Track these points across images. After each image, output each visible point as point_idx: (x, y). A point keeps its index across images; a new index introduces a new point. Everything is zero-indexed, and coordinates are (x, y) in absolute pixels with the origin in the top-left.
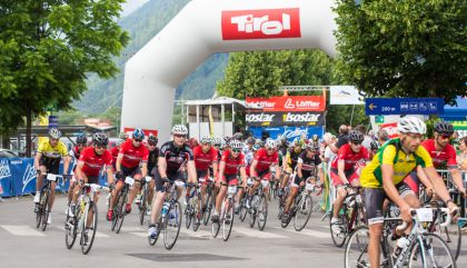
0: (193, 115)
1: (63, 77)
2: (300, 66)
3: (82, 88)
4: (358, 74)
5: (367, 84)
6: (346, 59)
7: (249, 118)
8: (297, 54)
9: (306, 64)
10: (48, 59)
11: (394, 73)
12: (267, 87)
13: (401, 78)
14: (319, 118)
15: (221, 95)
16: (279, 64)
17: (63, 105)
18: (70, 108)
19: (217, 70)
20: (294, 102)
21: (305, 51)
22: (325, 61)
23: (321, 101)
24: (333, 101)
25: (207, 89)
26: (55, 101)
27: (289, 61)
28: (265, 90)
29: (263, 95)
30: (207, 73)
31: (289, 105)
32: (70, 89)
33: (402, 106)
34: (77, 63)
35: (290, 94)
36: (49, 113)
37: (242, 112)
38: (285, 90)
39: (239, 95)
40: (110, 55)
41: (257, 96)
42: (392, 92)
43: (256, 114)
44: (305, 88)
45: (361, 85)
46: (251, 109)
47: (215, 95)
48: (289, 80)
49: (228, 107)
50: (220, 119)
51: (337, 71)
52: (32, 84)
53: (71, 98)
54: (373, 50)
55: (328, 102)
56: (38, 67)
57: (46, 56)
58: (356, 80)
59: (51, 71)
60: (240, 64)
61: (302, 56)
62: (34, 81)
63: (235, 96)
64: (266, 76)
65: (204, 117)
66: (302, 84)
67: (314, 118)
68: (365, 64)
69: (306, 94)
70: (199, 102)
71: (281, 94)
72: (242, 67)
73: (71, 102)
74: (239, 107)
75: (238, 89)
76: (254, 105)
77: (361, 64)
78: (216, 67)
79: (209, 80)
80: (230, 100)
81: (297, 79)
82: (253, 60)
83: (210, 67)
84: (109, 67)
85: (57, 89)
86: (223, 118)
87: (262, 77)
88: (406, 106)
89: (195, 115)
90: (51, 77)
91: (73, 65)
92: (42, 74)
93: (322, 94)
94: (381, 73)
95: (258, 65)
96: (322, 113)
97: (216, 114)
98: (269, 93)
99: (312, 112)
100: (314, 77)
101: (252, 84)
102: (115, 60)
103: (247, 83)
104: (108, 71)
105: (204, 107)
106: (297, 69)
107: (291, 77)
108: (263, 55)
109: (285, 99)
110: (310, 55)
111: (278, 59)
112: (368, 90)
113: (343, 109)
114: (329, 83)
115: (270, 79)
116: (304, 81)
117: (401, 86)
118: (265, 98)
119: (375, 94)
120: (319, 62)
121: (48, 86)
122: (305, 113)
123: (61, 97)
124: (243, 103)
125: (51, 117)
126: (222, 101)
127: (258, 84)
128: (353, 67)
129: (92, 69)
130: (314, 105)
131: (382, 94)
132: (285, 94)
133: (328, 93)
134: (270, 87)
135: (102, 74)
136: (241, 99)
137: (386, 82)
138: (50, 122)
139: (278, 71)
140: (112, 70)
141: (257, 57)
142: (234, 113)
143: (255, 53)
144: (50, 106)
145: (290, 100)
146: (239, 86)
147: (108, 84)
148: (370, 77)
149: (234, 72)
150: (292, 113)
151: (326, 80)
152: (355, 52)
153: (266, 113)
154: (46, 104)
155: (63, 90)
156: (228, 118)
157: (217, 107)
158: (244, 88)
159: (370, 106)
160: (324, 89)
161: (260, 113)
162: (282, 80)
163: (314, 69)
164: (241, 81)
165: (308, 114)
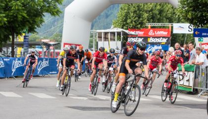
0: (100, 37)
1: (32, 15)
2: (157, 12)
3: (42, 21)
4: (189, 16)
5: (194, 21)
6: (183, 7)
7: (130, 40)
8: (156, 6)
9: (161, 12)
10: (24, 5)
12: (140, 23)
14: (167, 40)
15: (115, 27)
16: (146, 12)
17: (31, 30)
18: (35, 32)
19: (112, 15)
20: (154, 32)
21: (160, 5)
22: (171, 10)
23: (168, 31)
24: (175, 32)
25: (107, 25)
26: (27, 28)
27: (152, 10)
28: (139, 25)
29: (137, 28)
30: (107, 16)
31: (151, 33)
32: (35, 22)
34: (39, 8)
35: (152, 27)
36: (24, 34)
37: (126, 36)
38: (149, 25)
39: (125, 27)
40: (57, 4)
41: (134, 28)
43: (133, 37)
44: (160, 24)
45: (191, 21)
46: (131, 35)
47: (112, 27)
48: (152, 20)
49: (119, 34)
50: (114, 40)
51: (178, 14)
52: (15, 19)
53: (36, 26)
54: (198, 3)
55: (172, 32)
56: (18, 10)
57: (23, 3)
58: (188, 19)
59: (25, 12)
60: (125, 11)
61: (158, 7)
62: (16, 17)
63: (122, 28)
64: (139, 18)
65: (106, 39)
66: (158, 22)
67: (165, 40)
68: (193, 10)
69: (160, 27)
70: (103, 31)
71: (147, 27)
72: (126, 12)
73: (36, 28)
74: (125, 34)
76: (133, 33)
77: (192, 10)
78: (112, 13)
79: (108, 20)
80: (120, 30)
81: (156, 20)
82: (132, 9)
83: (109, 13)
84: (56, 10)
85: (28, 21)
86: (116, 39)
87: (137, 18)
89: (101, 37)
90: (25, 15)
91: (37, 9)
92: (21, 14)
93: (169, 28)
94: (202, 15)
95: (135, 12)
96: (169, 38)
97: (112, 37)
98: (141, 27)
99: (163, 37)
100: (164, 19)
101: (132, 22)
102: (59, 6)
103: (129, 21)
104: (55, 12)
105: (106, 34)
106: (156, 14)
107: (153, 19)
108: (138, 7)
109: (150, 30)
110: (163, 7)
111: (146, 9)
112: (195, 24)
113: (180, 36)
114: (172, 22)
115: (141, 19)
116: (159, 21)
118: (139, 29)
119: (199, 26)
120: (167, 11)
121: (23, 19)
122: (159, 37)
123: (30, 26)
124: (127, 31)
125: (25, 36)
126: (116, 30)
127: (135, 22)
128: (187, 12)
129: (47, 11)
130: (165, 33)
131: (202, 26)
132: (149, 28)
133: (172, 27)
134: (142, 23)
135: (53, 14)
136: (126, 29)
137: (204, 20)
138: (24, 39)
139: (146, 15)
140: (58, 12)
141: (134, 7)
142: (122, 36)
143: (134, 5)
144: (25, 30)
145: (152, 31)
146: (125, 23)
147: (54, 21)
148: (196, 17)
150: (153, 37)
152: (188, 4)
153: (139, 37)
154: (22, 29)
155: (31, 22)
156: (119, 39)
157: (113, 33)
158: (127, 24)
159: (196, 33)
160: (170, 25)
161: (136, 37)
162: (148, 20)
163: (165, 14)
164: (126, 20)
165: (161, 38)
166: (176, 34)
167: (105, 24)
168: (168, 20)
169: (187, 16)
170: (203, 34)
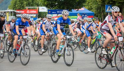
4: (46, 3)
5: (48, 6)
7: (17, 15)
11: (55, 3)
13: (57, 4)
15: (10, 9)
19: (9, 3)
20: (29, 11)
23: (37, 11)
25: (6, 7)
29: (21, 9)
31: (28, 12)
33: (58, 12)
35: (29, 9)
37: (15, 14)
38: (27, 8)
39: (14, 9)
41: (19, 9)
42: (55, 8)
43: (19, 14)
44: (32, 7)
45: (47, 6)
46: (18, 13)
47: (8, 9)
48: (28, 5)
51: (40, 2)
58: (45, 5)
63: (13, 9)
64: (22, 4)
67: (35, 15)
69: (33, 9)
70: (3, 11)
71: (26, 9)
72: (15, 1)
75: (14, 8)
76: (18, 12)
77: (47, 0)
78: (8, 2)
79: (7, 5)
86: (10, 15)
88: (59, 12)
94: (52, 3)
96: (37, 14)
98: (23, 8)
99: (34, 14)
100: (35, 4)
101: (18, 6)
106: (30, 2)
113: (42, 13)
114: (39, 6)
115: (23, 5)
116: (32, 5)
117: (57, 6)
118: (22, 10)
119: (50, 9)
122: (32, 14)
124: (15, 11)
126: (10, 11)
127: (20, 6)
128: (44, 1)
130: (35, 12)
131: (52, 9)
132: (27, 9)
133: (39, 9)
134: (23, 7)
142: (13, 14)
145: (28, 10)
146: (14, 7)
148: (49, 4)
149: (13, 3)
150: (29, 14)
151: (38, 5)
158: (16, 7)
159: (49, 12)
160: (37, 8)
161: (20, 14)
162: (26, 5)
163: (35, 2)
164: (15, 5)
165: (33, 14)
166: (41, 12)
167: (5, 7)
168: (36, 5)
169: (44, 4)
170: (53, 12)
